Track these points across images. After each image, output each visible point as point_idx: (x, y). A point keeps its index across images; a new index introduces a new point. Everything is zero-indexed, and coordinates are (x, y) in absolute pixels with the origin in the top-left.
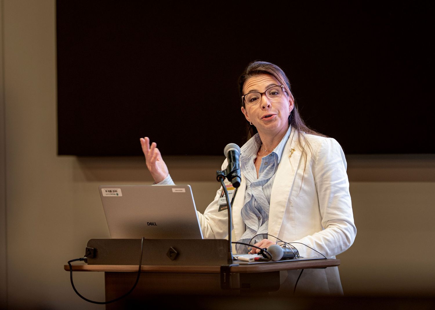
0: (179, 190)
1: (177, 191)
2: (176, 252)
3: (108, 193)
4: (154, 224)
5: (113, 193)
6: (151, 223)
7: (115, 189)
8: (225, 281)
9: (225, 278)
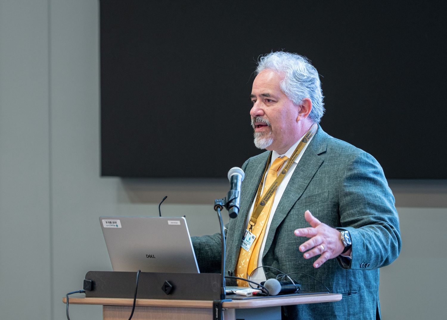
0: (175, 223)
1: (172, 223)
2: (171, 286)
3: (108, 224)
4: (153, 257)
5: (113, 225)
6: (149, 255)
7: (115, 220)
8: (217, 317)
9: (217, 313)
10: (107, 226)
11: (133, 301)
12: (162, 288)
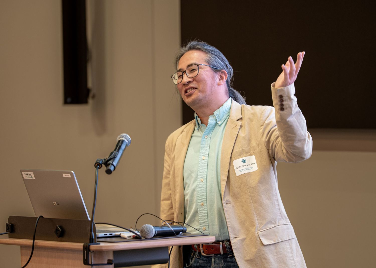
1: (66, 176)
2: (60, 230)
3: (26, 176)
4: (58, 204)
5: (29, 176)
7: (30, 173)
8: (85, 258)
9: (85, 255)
10: (26, 177)
11: (32, 243)
12: (55, 232)
